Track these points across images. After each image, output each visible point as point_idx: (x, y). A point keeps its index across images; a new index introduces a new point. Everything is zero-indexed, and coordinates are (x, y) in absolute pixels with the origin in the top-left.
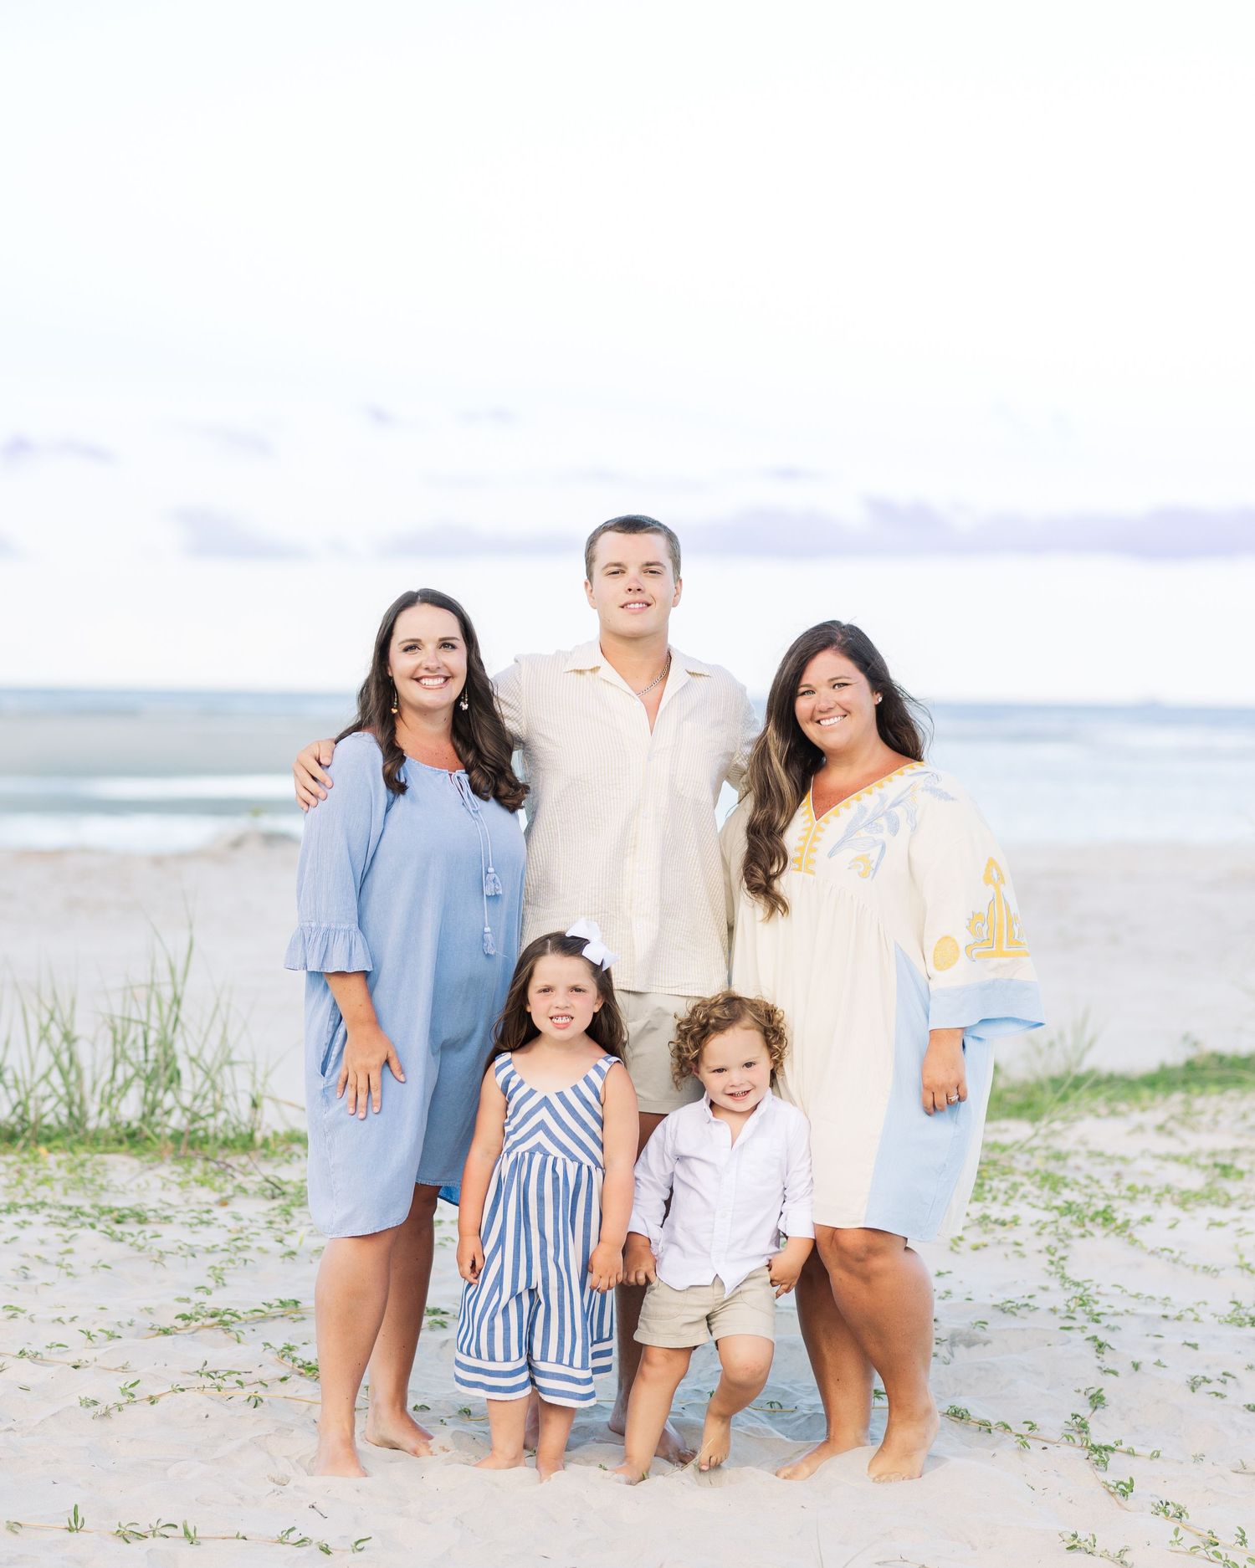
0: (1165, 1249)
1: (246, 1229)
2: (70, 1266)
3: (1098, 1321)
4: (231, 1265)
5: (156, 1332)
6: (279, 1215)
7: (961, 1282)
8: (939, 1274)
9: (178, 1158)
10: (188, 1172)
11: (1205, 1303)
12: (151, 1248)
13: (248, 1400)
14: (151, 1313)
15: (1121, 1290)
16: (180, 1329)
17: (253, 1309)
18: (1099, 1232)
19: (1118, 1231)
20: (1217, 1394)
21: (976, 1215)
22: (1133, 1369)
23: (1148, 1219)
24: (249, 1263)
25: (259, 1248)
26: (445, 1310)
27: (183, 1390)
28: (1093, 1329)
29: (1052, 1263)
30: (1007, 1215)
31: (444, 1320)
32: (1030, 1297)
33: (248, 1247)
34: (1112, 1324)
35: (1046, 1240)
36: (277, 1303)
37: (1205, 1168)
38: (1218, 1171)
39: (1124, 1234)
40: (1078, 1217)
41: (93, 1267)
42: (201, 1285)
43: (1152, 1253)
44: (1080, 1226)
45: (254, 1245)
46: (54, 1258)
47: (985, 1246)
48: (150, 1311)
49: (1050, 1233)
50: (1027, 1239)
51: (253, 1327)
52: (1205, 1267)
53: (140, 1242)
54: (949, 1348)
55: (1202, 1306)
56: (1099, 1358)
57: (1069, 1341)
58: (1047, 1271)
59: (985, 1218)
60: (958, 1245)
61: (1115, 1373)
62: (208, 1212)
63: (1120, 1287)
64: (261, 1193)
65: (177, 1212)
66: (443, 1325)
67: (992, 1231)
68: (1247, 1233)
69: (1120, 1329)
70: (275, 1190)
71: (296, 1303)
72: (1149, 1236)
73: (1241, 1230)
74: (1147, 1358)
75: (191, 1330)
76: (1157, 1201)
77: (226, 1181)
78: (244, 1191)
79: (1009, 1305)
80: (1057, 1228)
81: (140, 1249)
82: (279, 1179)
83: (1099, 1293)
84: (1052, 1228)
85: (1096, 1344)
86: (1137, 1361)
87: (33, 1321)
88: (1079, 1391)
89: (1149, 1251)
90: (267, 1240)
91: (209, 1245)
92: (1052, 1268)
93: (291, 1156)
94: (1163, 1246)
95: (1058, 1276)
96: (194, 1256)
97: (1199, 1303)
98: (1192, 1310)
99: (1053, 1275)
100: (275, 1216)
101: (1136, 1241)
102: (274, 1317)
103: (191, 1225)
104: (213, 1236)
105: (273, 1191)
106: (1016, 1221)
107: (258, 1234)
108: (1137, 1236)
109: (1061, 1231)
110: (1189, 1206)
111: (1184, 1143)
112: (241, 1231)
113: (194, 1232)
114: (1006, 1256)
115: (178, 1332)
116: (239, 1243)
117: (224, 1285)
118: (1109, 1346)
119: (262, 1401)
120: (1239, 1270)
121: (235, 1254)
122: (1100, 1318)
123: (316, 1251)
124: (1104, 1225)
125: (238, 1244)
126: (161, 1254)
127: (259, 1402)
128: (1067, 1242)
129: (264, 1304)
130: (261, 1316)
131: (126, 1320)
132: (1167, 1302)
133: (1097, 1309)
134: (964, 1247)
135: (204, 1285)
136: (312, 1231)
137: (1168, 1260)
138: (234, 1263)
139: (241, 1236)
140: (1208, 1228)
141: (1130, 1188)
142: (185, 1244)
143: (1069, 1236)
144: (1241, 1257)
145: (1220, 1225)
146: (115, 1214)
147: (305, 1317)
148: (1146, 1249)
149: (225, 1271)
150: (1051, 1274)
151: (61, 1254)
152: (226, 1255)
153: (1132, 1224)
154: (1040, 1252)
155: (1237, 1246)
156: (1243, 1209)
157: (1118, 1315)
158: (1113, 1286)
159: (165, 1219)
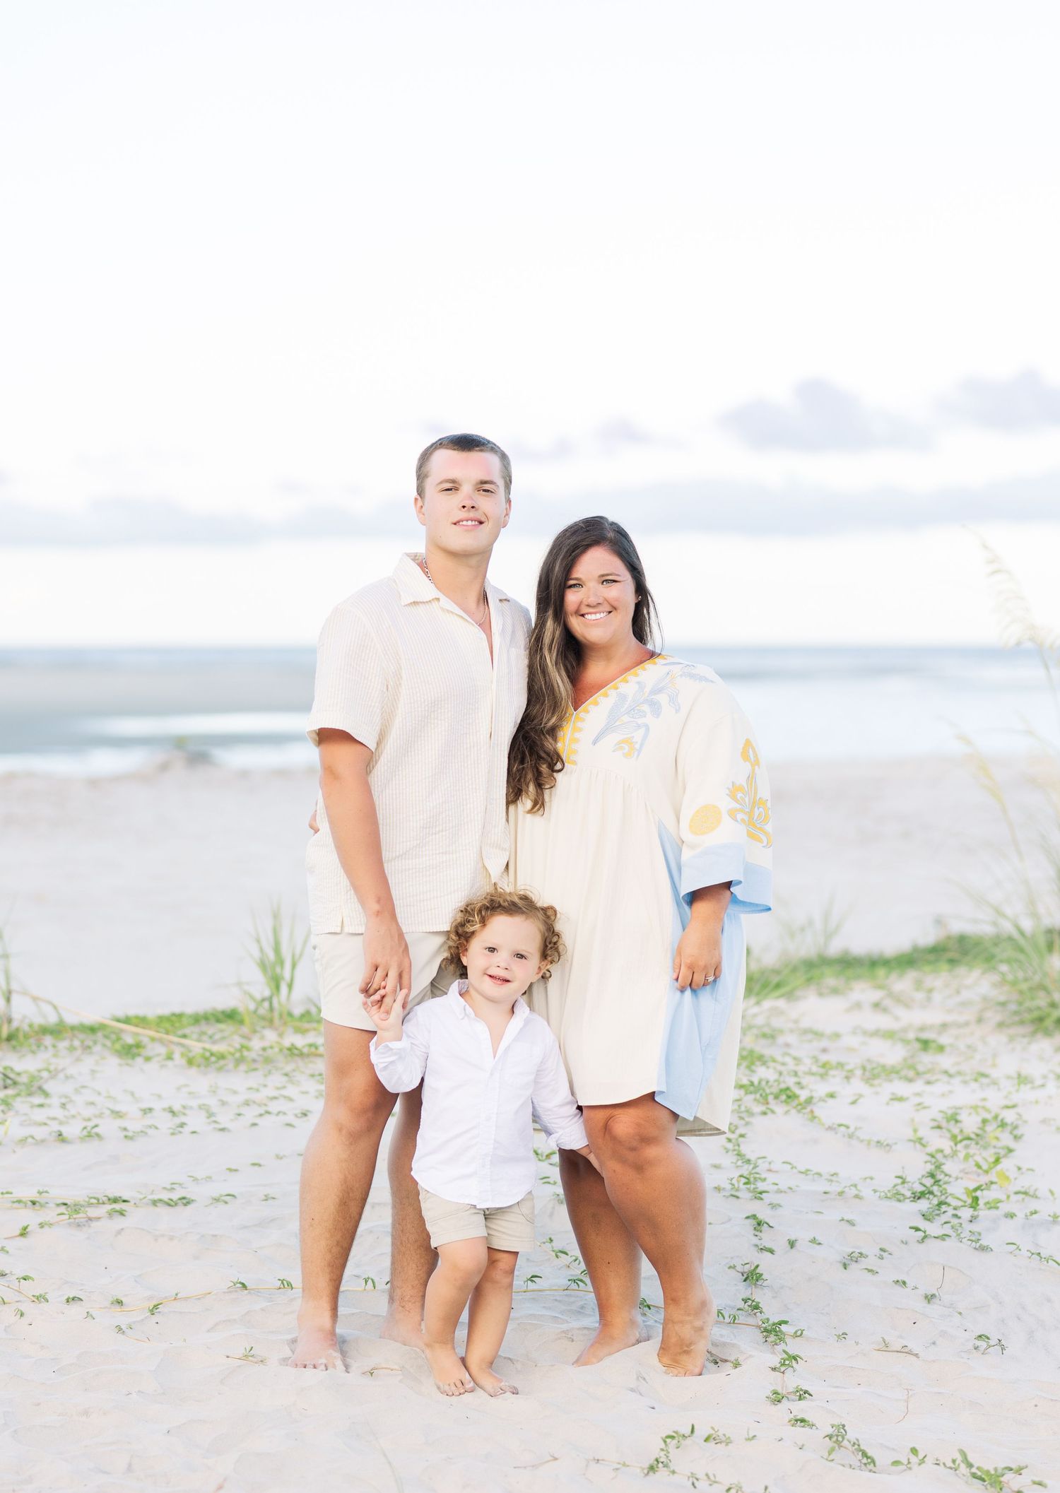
0: (841, 1125)
3: (762, 1199)
11: (872, 1179)
15: (789, 1166)
18: (779, 1109)
19: (799, 1107)
20: (870, 1271)
22: (789, 1247)
23: (832, 1096)
26: (125, 1198)
28: (755, 1207)
29: (730, 1140)
31: (124, 1209)
34: (775, 1202)
37: (908, 1043)
38: (918, 1045)
39: (804, 1111)
40: (761, 1095)
43: (830, 1128)
44: (763, 1104)
52: (878, 1142)
55: (868, 1180)
56: (757, 1236)
57: (730, 1220)
58: (726, 1148)
61: (772, 1252)
63: (790, 1164)
66: (122, 1213)
68: (925, 1108)
69: (780, 1206)
72: (827, 1112)
73: (919, 1104)
74: (803, 1236)
76: (847, 1078)
80: (739, 1106)
82: (12, 1069)
83: (770, 1170)
85: (754, 1222)
86: (793, 1238)
89: (827, 1126)
92: (730, 1146)
93: (39, 1047)
94: (839, 1122)
95: (735, 1152)
97: (866, 1179)
98: (855, 1186)
99: (730, 1153)
101: (815, 1117)
108: (817, 1113)
109: (743, 1109)
110: (876, 1082)
111: (897, 1019)
118: (767, 1224)
120: (912, 1144)
122: (763, 1195)
123: (21, 1140)
124: (786, 1103)
128: (747, 1119)
132: (834, 1178)
133: (761, 1186)
136: (25, 1121)
137: (844, 1136)
140: (888, 1104)
141: (824, 1065)
143: (751, 1114)
144: (915, 1131)
145: (901, 1099)
148: (823, 1125)
150: (727, 1152)
153: (814, 1100)
155: (913, 1120)
156: (928, 1083)
157: (781, 1192)
158: (784, 1163)
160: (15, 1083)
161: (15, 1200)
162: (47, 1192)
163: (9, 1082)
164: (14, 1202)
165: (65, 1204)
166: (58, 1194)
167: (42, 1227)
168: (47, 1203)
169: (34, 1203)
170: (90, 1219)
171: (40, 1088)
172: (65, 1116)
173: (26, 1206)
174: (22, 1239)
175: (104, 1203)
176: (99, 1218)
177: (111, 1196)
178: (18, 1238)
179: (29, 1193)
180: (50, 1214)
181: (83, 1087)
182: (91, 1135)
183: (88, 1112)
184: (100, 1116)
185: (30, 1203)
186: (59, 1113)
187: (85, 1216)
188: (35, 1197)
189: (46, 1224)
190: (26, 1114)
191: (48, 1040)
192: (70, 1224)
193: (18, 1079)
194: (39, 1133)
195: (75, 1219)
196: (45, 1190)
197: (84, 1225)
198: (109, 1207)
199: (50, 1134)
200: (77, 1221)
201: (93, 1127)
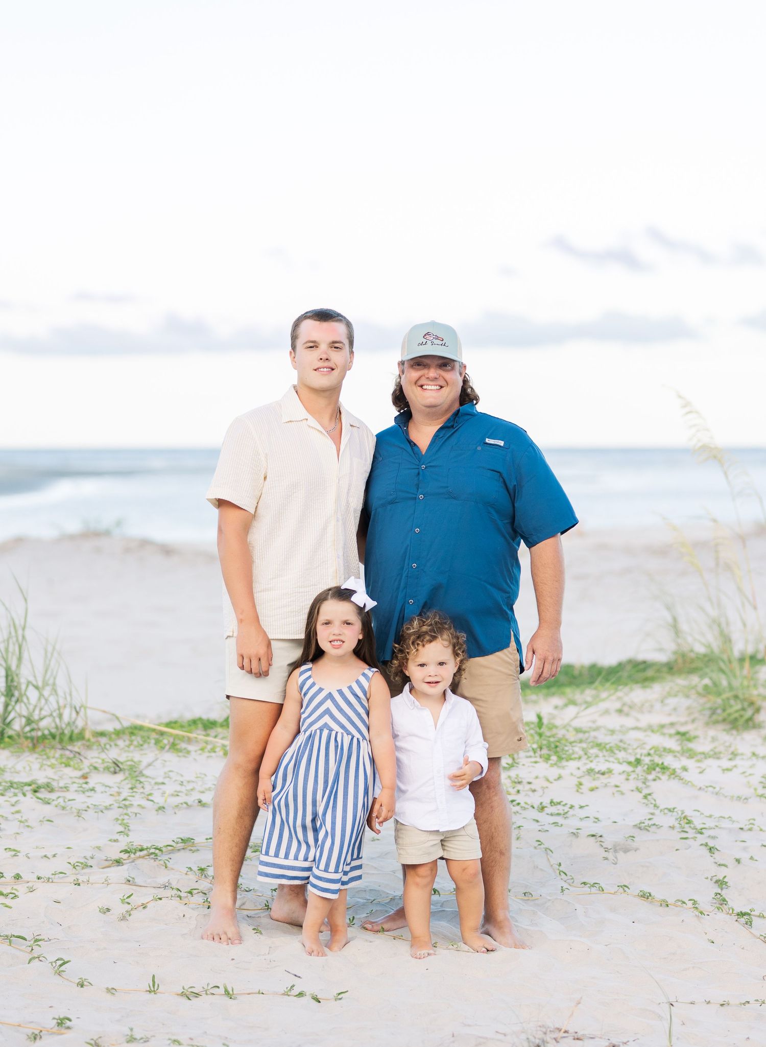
0: (710, 786)
1: (120, 793)
2: (26, 821)
3: (701, 833)
4: (126, 817)
5: (111, 862)
7: (598, 811)
8: (581, 807)
10: (48, 758)
12: (72, 808)
14: (100, 850)
15: (699, 813)
16: (125, 860)
17: (166, 845)
18: (664, 778)
19: (672, 776)
21: (584, 769)
22: (736, 863)
23: (684, 768)
24: (138, 815)
25: (139, 805)
27: (160, 899)
28: (701, 839)
29: (644, 797)
30: (603, 767)
32: (649, 819)
33: (132, 805)
34: (711, 835)
35: (632, 784)
36: (180, 840)
37: (671, 736)
39: (677, 778)
41: (40, 821)
42: (119, 831)
43: (700, 789)
44: (649, 774)
45: (135, 803)
46: (10, 817)
47: (597, 788)
48: (99, 848)
49: (634, 778)
50: (621, 783)
51: (172, 856)
52: (738, 797)
53: (62, 804)
54: (614, 854)
56: (712, 857)
57: (690, 847)
58: (644, 803)
59: (590, 771)
60: (581, 789)
61: (726, 866)
63: (699, 811)
67: (598, 778)
68: (750, 775)
69: (717, 837)
71: (192, 839)
73: (744, 773)
74: (745, 856)
75: (131, 860)
78: (95, 768)
79: (643, 825)
80: (638, 775)
81: (64, 808)
84: (633, 776)
85: (707, 848)
86: (738, 857)
87: (29, 858)
88: (707, 878)
89: (698, 787)
90: (137, 800)
91: (107, 804)
92: (645, 801)
94: (708, 784)
95: (653, 805)
96: (102, 812)
102: (179, 850)
105: (115, 769)
106: (610, 771)
107: (133, 796)
108: (685, 779)
109: (640, 777)
112: (118, 794)
113: (89, 797)
114: (613, 794)
115: (124, 862)
116: (124, 802)
117: (131, 830)
118: (716, 849)
120: (758, 798)
122: (703, 831)
124: (663, 773)
129: (172, 841)
130: (171, 849)
131: (89, 855)
134: (584, 788)
135: (121, 830)
138: (129, 816)
139: (122, 797)
140: (723, 773)
142: (92, 804)
143: (646, 779)
145: (727, 770)
146: (34, 786)
147: (199, 849)
148: (696, 786)
151: (13, 813)
152: (121, 810)
153: (677, 771)
154: (632, 791)
155: (746, 783)
157: (712, 828)
158: (694, 810)
159: (66, 788)
160: (122, 770)
163: (117, 769)
171: (142, 773)
172: (187, 790)
186: (179, 788)
199: (194, 801)
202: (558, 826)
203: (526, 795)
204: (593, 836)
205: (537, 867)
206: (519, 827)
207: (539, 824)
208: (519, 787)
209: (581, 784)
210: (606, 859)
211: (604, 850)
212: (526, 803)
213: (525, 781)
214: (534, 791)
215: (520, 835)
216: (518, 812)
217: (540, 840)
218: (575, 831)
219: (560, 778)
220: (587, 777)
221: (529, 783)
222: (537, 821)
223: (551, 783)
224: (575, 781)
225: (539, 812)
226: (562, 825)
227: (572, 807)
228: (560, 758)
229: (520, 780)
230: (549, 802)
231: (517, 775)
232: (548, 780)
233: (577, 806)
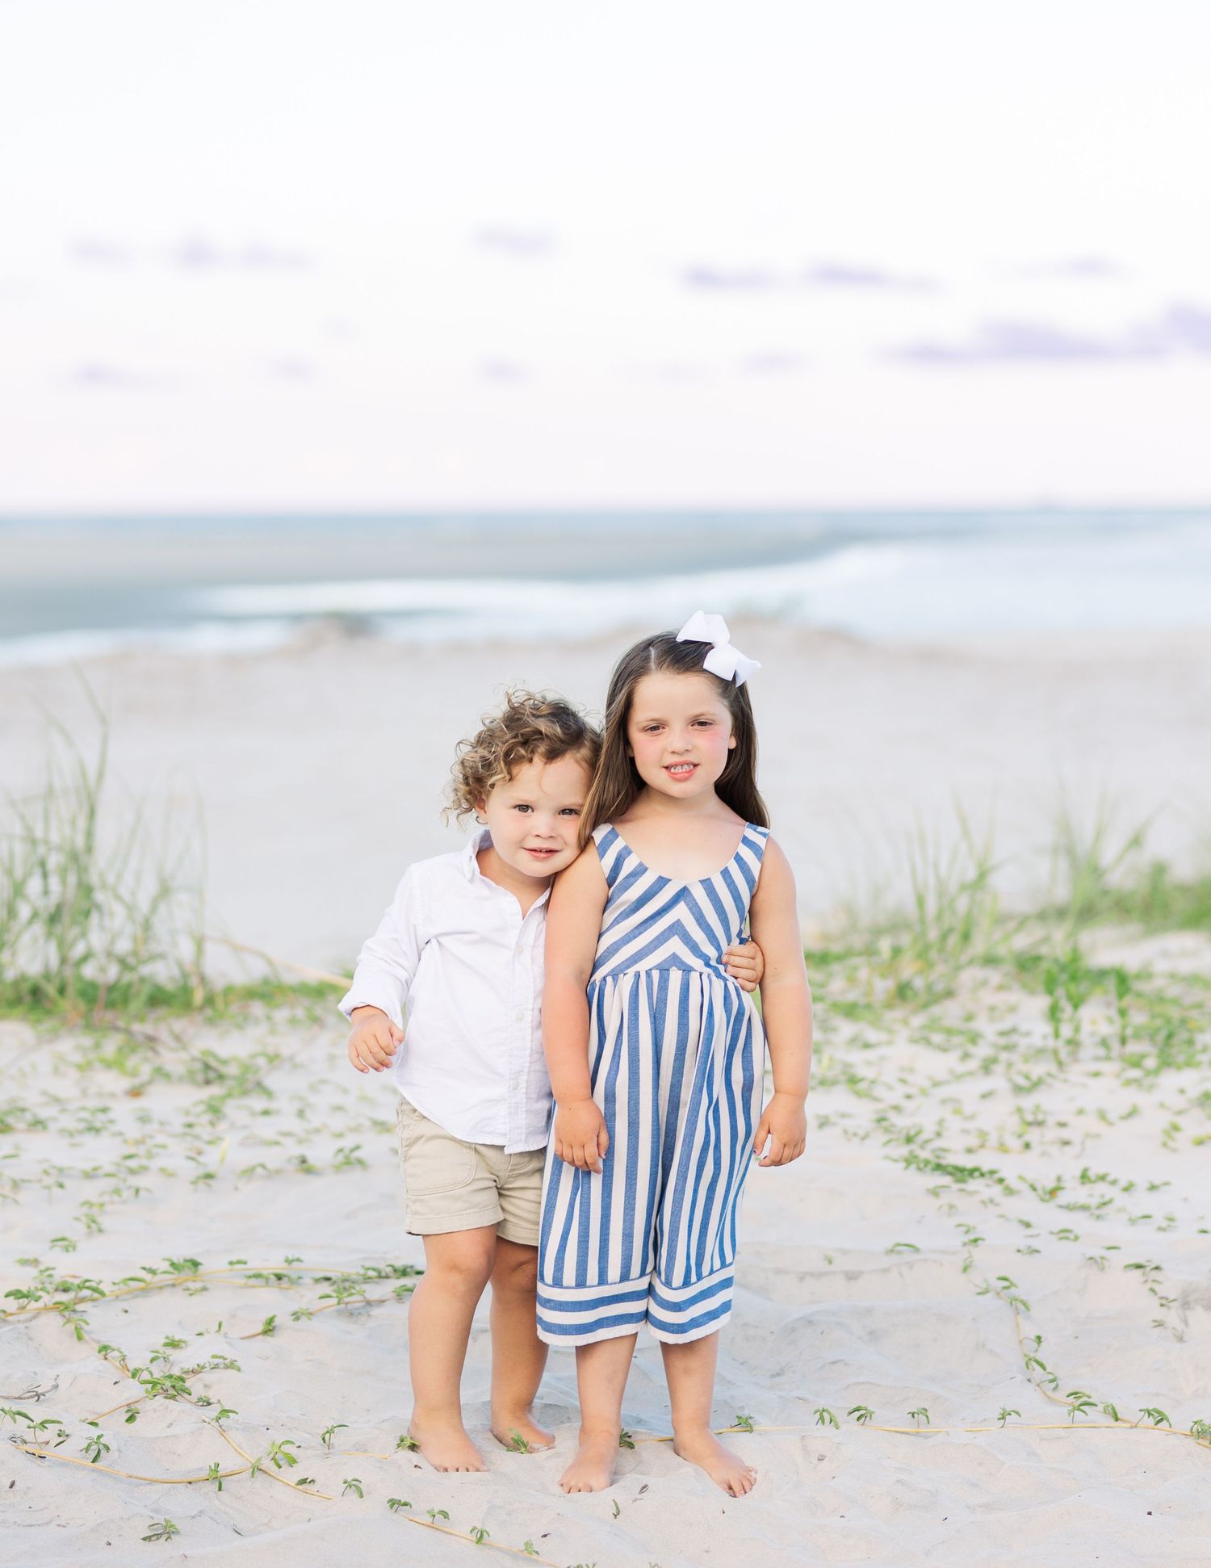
1: (151, 1137)
4: (116, 1198)
6: (204, 1112)
7: (1186, 1200)
8: (1153, 1188)
9: (90, 1027)
10: (98, 1046)
13: (87, 1450)
16: (11, 1314)
17: (126, 1277)
24: (142, 1193)
25: (162, 1170)
26: (419, 1269)
33: (146, 1168)
36: (166, 1266)
42: (59, 1236)
45: (155, 1164)
51: (125, 1305)
54: (1182, 1312)
60: (1172, 1139)
62: (104, 1110)
64: (190, 1078)
65: (63, 1110)
70: (209, 1072)
71: (196, 1264)
75: (29, 1315)
77: (146, 1059)
78: (167, 1074)
82: (215, 1056)
90: (175, 1156)
91: (87, 1166)
93: (246, 1018)
96: (61, 1186)
100: (198, 1115)
102: (161, 1288)
103: (71, 1134)
104: (103, 1151)
105: (206, 1075)
107: (164, 1147)
112: (140, 1142)
113: (74, 1145)
115: (10, 1318)
116: (133, 1163)
117: (100, 1231)
119: (108, 1449)
121: (125, 1180)
123: (247, 1171)
125: (131, 1166)
126: (16, 1185)
127: (103, 1452)
129: (144, 1269)
130: (140, 1286)
134: (1182, 1140)
135: (67, 1235)
136: (247, 1139)
138: (120, 1196)
139: (141, 1149)
142: (54, 1167)
147: (208, 1286)
149: (108, 1208)
152: (111, 1183)
159: (38, 1124)
160: (221, 1077)
161: (251, 1273)
162: (298, 1260)
163: (212, 1075)
164: (250, 1277)
165: (328, 1279)
166: (317, 1260)
167: (297, 1319)
168: (300, 1278)
169: (279, 1277)
170: (369, 1303)
171: (260, 1085)
172: (306, 1131)
173: (267, 1283)
174: (267, 1338)
175: (387, 1277)
176: (384, 1301)
177: (399, 1264)
178: (261, 1336)
179: (274, 1262)
180: (309, 1296)
181: (323, 1082)
182: (351, 1162)
183: (338, 1123)
184: (357, 1129)
185: (272, 1277)
186: (295, 1125)
187: (360, 1298)
188: (278, 1265)
189: (303, 1314)
190: (245, 1127)
191: (257, 1009)
192: (340, 1313)
193: (224, 1070)
194: (273, 1158)
195: (347, 1304)
196: (296, 1256)
197: (360, 1314)
198: (397, 1283)
199: (289, 1160)
200: (349, 1307)
201: (353, 1150)
202: (1067, 1238)
203: (1044, 1154)
204: (1139, 1267)
205: (984, 1346)
206: (976, 1241)
207: (1029, 1231)
208: (1033, 1135)
209: (1176, 1128)
210: (1159, 1324)
211: (1158, 1302)
212: (1021, 1178)
213: (1051, 1121)
214: (1066, 1143)
215: (971, 1262)
216: (991, 1201)
217: (1008, 1275)
218: (1098, 1252)
219: (1132, 1113)
220: (1197, 1113)
221: (1062, 1125)
222: (1028, 1225)
223: (1111, 1124)
224: (1164, 1119)
225: (1043, 1200)
226: (1076, 1238)
227: (1127, 1189)
228: (1166, 1063)
229: (1040, 1117)
230: (1078, 1173)
231: (1037, 1107)
232: (1102, 1115)
233: (1142, 1183)
